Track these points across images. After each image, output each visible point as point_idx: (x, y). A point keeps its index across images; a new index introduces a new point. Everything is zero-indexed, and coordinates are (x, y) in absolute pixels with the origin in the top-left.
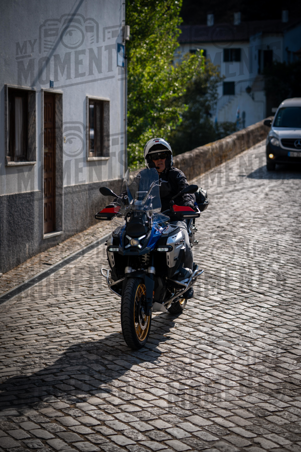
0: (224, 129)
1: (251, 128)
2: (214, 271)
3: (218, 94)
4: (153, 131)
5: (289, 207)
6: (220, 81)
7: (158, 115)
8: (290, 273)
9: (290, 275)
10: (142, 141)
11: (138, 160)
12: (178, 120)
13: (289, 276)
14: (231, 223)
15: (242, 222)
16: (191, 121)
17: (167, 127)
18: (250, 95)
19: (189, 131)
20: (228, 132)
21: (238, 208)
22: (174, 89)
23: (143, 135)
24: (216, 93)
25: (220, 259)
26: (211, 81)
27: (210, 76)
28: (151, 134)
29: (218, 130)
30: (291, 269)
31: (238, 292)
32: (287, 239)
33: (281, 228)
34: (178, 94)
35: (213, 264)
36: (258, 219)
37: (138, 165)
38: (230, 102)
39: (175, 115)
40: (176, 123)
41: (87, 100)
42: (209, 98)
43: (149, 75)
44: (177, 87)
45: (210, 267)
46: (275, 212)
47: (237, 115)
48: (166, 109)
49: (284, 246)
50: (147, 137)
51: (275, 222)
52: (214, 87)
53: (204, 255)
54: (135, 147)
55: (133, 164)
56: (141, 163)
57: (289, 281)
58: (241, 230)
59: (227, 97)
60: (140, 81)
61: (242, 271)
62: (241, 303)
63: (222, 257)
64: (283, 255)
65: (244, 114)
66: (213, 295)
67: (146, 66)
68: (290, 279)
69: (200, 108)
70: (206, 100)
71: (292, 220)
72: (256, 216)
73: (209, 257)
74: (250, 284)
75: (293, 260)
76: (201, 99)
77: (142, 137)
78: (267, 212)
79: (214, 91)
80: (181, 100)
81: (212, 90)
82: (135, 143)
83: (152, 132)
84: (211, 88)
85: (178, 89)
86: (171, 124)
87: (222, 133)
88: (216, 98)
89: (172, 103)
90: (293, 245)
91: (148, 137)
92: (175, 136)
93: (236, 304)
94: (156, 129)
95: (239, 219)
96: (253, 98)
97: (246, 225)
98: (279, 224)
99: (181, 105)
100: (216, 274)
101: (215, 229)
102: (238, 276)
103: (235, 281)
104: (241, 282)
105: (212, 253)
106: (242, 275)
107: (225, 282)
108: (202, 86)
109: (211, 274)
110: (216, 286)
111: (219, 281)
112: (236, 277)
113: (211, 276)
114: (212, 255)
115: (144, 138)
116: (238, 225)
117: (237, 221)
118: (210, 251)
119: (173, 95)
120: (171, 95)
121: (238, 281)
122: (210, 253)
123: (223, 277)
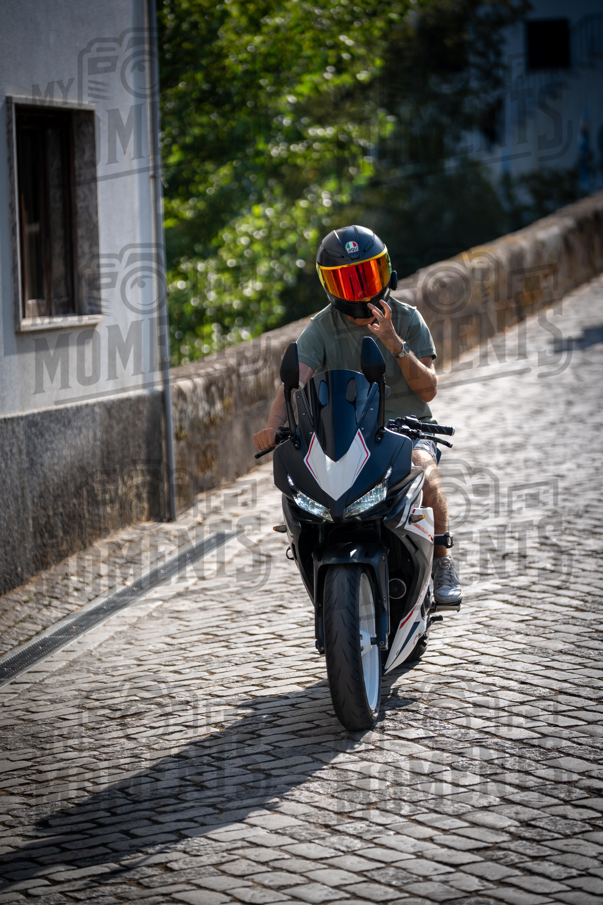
0: (535, 193)
2: (489, 719)
3: (506, 68)
4: (269, 212)
6: (513, 22)
7: (284, 154)
10: (230, 250)
11: (214, 319)
12: (359, 169)
15: (592, 532)
16: (410, 169)
17: (319, 197)
19: (404, 205)
20: (549, 204)
21: (580, 484)
22: (340, 60)
23: (234, 229)
24: (498, 65)
26: (481, 23)
28: (261, 223)
29: (510, 197)
31: (577, 793)
34: (354, 77)
35: (485, 694)
37: (214, 337)
38: (554, 95)
40: (351, 180)
41: (9, 109)
42: (474, 84)
44: (348, 49)
45: (476, 705)
47: (579, 139)
48: (311, 132)
50: (246, 234)
52: (494, 47)
53: (452, 661)
54: (205, 274)
55: (197, 336)
56: (225, 330)
58: (591, 564)
59: (540, 79)
60: (213, 35)
61: (590, 716)
62: (587, 835)
63: (518, 666)
66: (485, 808)
69: (443, 119)
70: (465, 91)
73: (470, 666)
76: (446, 89)
77: (226, 235)
80: (371, 94)
81: (483, 55)
82: (204, 257)
83: (265, 217)
84: (480, 46)
85: (354, 58)
86: (332, 185)
87: (526, 208)
88: (498, 83)
89: (336, 105)
91: (251, 237)
93: (567, 836)
94: (279, 206)
99: (374, 111)
100: (495, 731)
102: (575, 734)
103: (568, 755)
104: (588, 756)
105: (482, 654)
106: (590, 728)
107: (529, 758)
108: (449, 42)
109: (480, 731)
110: (496, 774)
111: (507, 755)
112: (569, 739)
113: (477, 736)
114: (483, 659)
115: (234, 241)
116: (580, 547)
117: (575, 532)
118: (475, 645)
119: (338, 81)
120: (327, 81)
121: (578, 753)
122: (475, 653)
123: (520, 741)
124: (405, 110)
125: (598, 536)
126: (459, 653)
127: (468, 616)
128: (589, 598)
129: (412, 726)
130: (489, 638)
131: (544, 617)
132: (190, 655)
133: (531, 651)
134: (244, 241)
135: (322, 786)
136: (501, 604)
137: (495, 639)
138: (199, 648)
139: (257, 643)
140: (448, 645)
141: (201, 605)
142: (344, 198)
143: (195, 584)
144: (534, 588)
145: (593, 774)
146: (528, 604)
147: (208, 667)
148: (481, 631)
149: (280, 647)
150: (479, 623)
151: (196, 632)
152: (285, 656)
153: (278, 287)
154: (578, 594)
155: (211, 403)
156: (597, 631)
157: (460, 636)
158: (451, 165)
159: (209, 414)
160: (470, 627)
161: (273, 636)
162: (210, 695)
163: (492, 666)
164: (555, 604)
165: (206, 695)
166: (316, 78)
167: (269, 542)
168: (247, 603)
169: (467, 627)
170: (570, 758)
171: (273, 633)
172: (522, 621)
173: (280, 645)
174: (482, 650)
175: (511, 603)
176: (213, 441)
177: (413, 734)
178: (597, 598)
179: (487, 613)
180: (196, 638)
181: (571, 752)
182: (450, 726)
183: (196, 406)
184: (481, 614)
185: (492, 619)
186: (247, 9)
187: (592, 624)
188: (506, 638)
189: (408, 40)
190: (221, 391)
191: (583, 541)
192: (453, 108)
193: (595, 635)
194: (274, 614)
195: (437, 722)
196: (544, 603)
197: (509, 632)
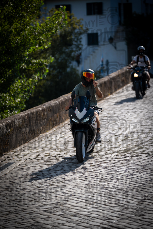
1: (113, 75)
2: (78, 210)
3: (82, 45)
5: (147, 147)
6: (84, 34)
8: (148, 209)
9: (148, 210)
10: (12, 91)
11: (8, 108)
12: (45, 70)
13: (146, 211)
14: (94, 164)
15: (103, 162)
16: (58, 70)
17: (35, 78)
18: (113, 45)
19: (57, 80)
22: (40, 42)
23: (13, 86)
24: (80, 44)
25: (83, 198)
26: (76, 34)
27: (74, 29)
28: (21, 84)
30: (148, 204)
32: (145, 177)
33: (139, 167)
34: (44, 47)
35: (76, 203)
36: (119, 159)
37: (9, 113)
38: (94, 52)
39: (42, 67)
40: (43, 73)
42: (74, 49)
43: (16, 31)
44: (42, 40)
45: (74, 206)
46: (134, 153)
47: (101, 63)
48: (33, 61)
49: (142, 184)
51: (135, 161)
52: (79, 40)
53: (68, 195)
54: (6, 97)
55: (4, 112)
56: (11, 111)
57: (147, 216)
58: (103, 170)
59: (90, 48)
60: (8, 36)
61: (103, 209)
63: (85, 196)
64: (141, 192)
65: (107, 62)
67: (13, 23)
68: (148, 215)
69: (66, 58)
70: (72, 51)
71: (150, 159)
72: (117, 157)
73: (73, 196)
74: (110, 221)
75: (151, 197)
76: (67, 50)
78: (127, 152)
79: (79, 42)
80: (48, 51)
81: (76, 42)
82: (6, 93)
83: (21, 82)
84: (76, 40)
85: (43, 42)
86: (38, 74)
88: (80, 49)
89: (40, 54)
90: (151, 183)
92: (44, 85)
94: (24, 80)
95: (101, 160)
96: (115, 48)
97: (108, 165)
98: (138, 163)
99: (49, 56)
100: (79, 212)
101: (79, 170)
102: (99, 213)
103: (97, 219)
104: (102, 219)
105: (76, 193)
106: (103, 212)
107: (87, 219)
108: (68, 39)
109: (75, 213)
110: (79, 224)
111: (82, 219)
112: (98, 215)
113: (74, 214)
114: (76, 194)
115: (14, 89)
116: (101, 166)
117: (99, 162)
118: (74, 191)
119: (40, 48)
120: (37, 48)
121: (100, 218)
122: (74, 193)
123: (85, 215)
124: (57, 56)
125: (105, 163)
126: (70, 193)
127: (72, 184)
128: (103, 179)
129: (58, 212)
130: (77, 189)
131: (91, 184)
132: (2, 194)
133: (88, 192)
134: (16, 88)
135: (35, 227)
136: (81, 180)
137: (79, 189)
138: (4, 192)
139: (19, 191)
140: (67, 191)
141: (4, 181)
142: (42, 78)
143: (3, 176)
144: (89, 176)
145: (104, 223)
146: (88, 180)
147: (6, 197)
148: (75, 187)
149: (25, 192)
150: (75, 185)
151: (3, 188)
152: (26, 194)
153: (25, 100)
154: (100, 178)
155: (8, 130)
156: (105, 187)
157: (70, 189)
158: (68, 70)
159: (7, 132)
160: (73, 186)
161: (23, 189)
162: (7, 204)
163: (78, 196)
164: (94, 180)
165: (6, 204)
166: (34, 48)
167: (22, 165)
168: (16, 180)
169: (72, 186)
170: (98, 219)
171: (23, 188)
172: (86, 185)
173: (25, 191)
174: (76, 192)
175: (83, 180)
176: (8, 139)
177: (58, 213)
178: (105, 179)
179: (77, 183)
180: (3, 189)
181: (98, 218)
182: (67, 211)
183: (3, 130)
184: (76, 183)
185: (78, 184)
186: (17, 30)
187: (103, 185)
188: (82, 189)
189: (58, 38)
190: (10, 127)
191: (101, 164)
192: (69, 55)
193: (104, 188)
194: (23, 183)
195: (64, 211)
196: (91, 180)
197: (83, 187)
